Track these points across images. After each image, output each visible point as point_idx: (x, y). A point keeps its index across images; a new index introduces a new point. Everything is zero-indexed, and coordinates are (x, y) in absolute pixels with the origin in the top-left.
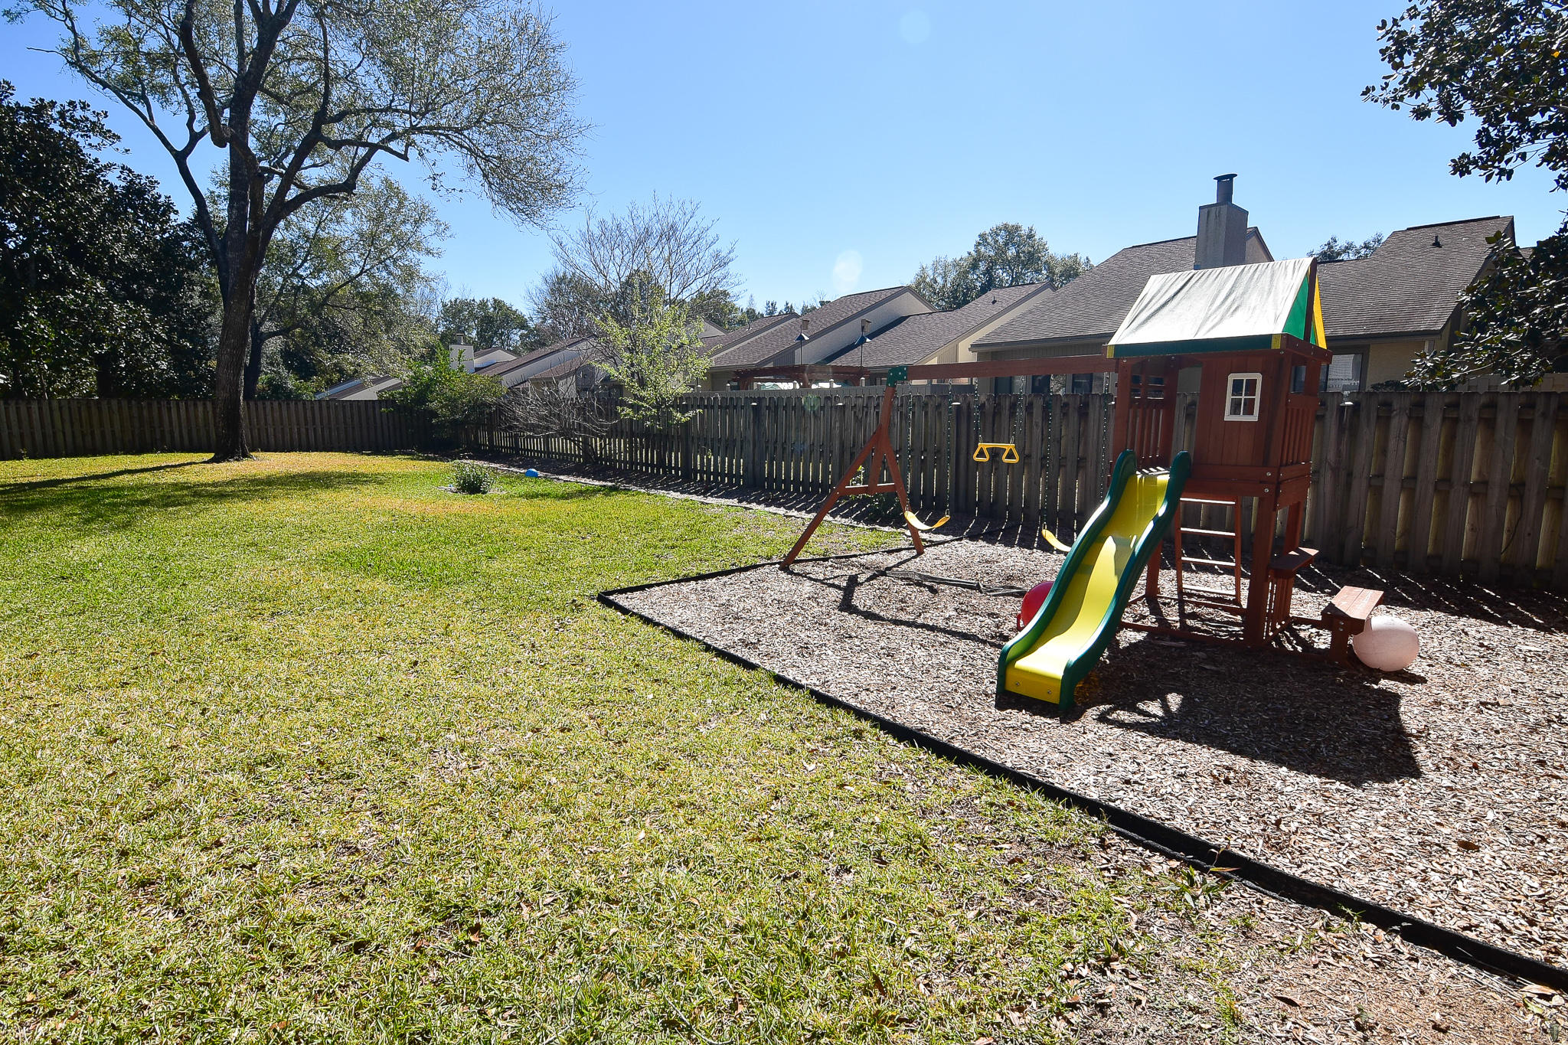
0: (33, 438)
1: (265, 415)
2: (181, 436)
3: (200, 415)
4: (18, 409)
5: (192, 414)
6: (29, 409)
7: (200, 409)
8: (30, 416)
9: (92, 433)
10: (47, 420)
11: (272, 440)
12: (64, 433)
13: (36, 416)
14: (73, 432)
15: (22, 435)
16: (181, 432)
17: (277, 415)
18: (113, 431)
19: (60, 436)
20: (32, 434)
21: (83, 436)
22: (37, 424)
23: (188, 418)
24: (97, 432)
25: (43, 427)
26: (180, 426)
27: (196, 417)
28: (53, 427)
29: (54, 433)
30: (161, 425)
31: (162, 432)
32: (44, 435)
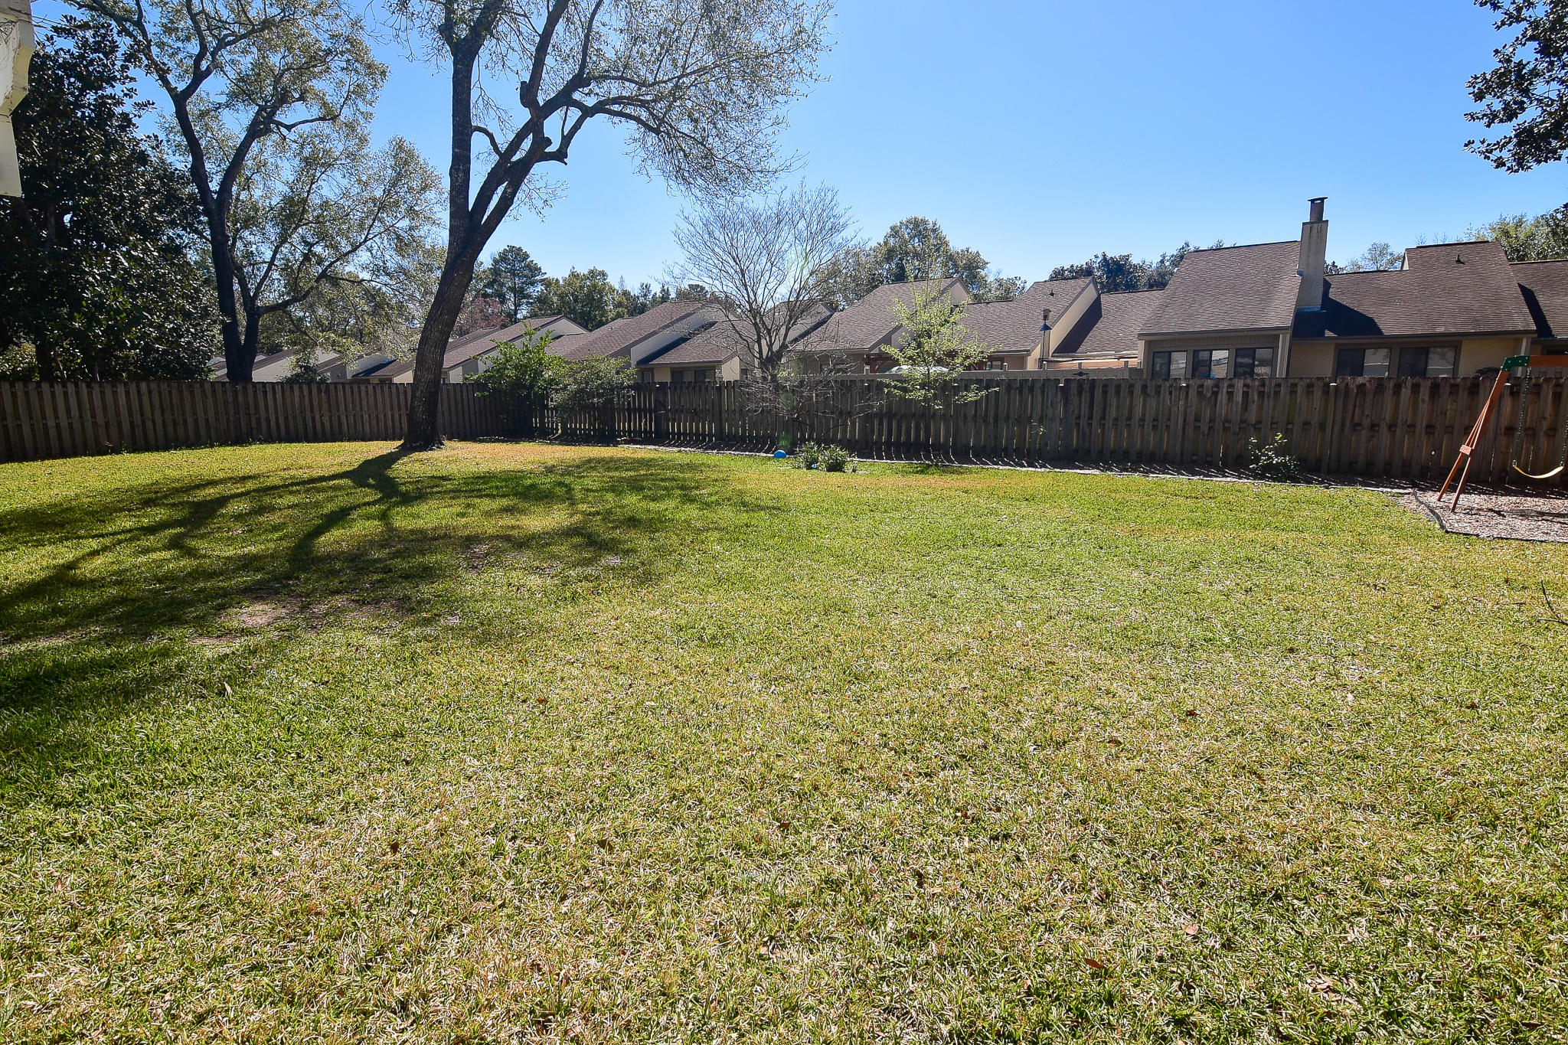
0: (120, 429)
1: (361, 400)
2: (278, 426)
3: (297, 400)
4: (102, 393)
5: (288, 399)
6: (115, 393)
7: (297, 393)
8: (116, 400)
9: (185, 421)
10: (135, 405)
11: (367, 428)
12: (154, 421)
13: (122, 401)
14: (164, 421)
15: (107, 424)
16: (277, 419)
17: (371, 400)
18: (207, 420)
19: (149, 424)
20: (119, 423)
21: (175, 424)
22: (124, 411)
23: (284, 404)
24: (190, 420)
25: (131, 414)
26: (276, 413)
27: (293, 402)
28: (142, 415)
29: (143, 422)
30: (257, 411)
31: (258, 420)
32: (132, 423)
